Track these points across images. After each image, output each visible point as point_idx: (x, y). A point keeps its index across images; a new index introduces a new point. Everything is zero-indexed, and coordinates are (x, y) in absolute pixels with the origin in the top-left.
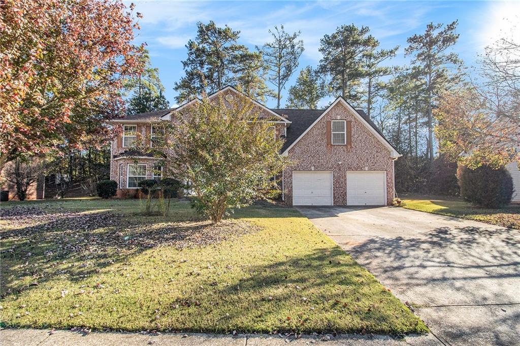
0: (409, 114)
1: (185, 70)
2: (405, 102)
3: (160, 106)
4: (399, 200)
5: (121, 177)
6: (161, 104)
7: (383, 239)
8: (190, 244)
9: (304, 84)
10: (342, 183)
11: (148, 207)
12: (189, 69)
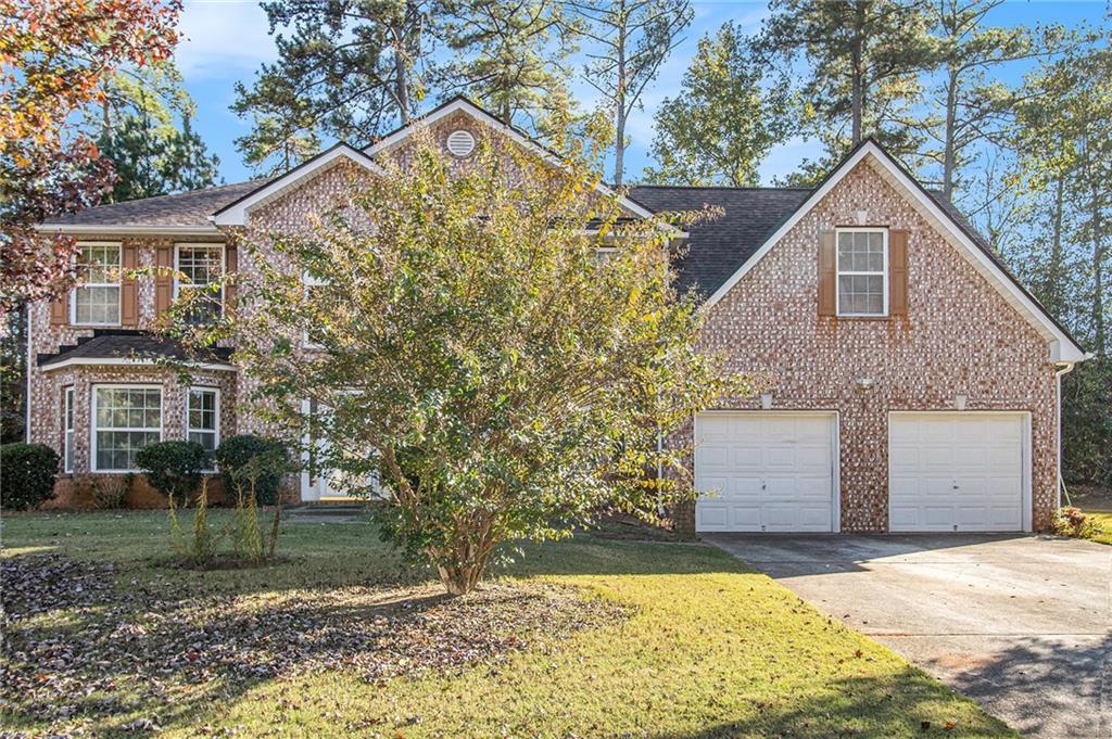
0: (1094, 204)
1: (276, 34)
2: (1082, 161)
3: (186, 174)
4: (1078, 513)
5: (67, 431)
6: (189, 166)
7: (1057, 647)
8: (402, 662)
9: (711, 93)
10: (872, 452)
11: (202, 539)
12: (289, 32)
